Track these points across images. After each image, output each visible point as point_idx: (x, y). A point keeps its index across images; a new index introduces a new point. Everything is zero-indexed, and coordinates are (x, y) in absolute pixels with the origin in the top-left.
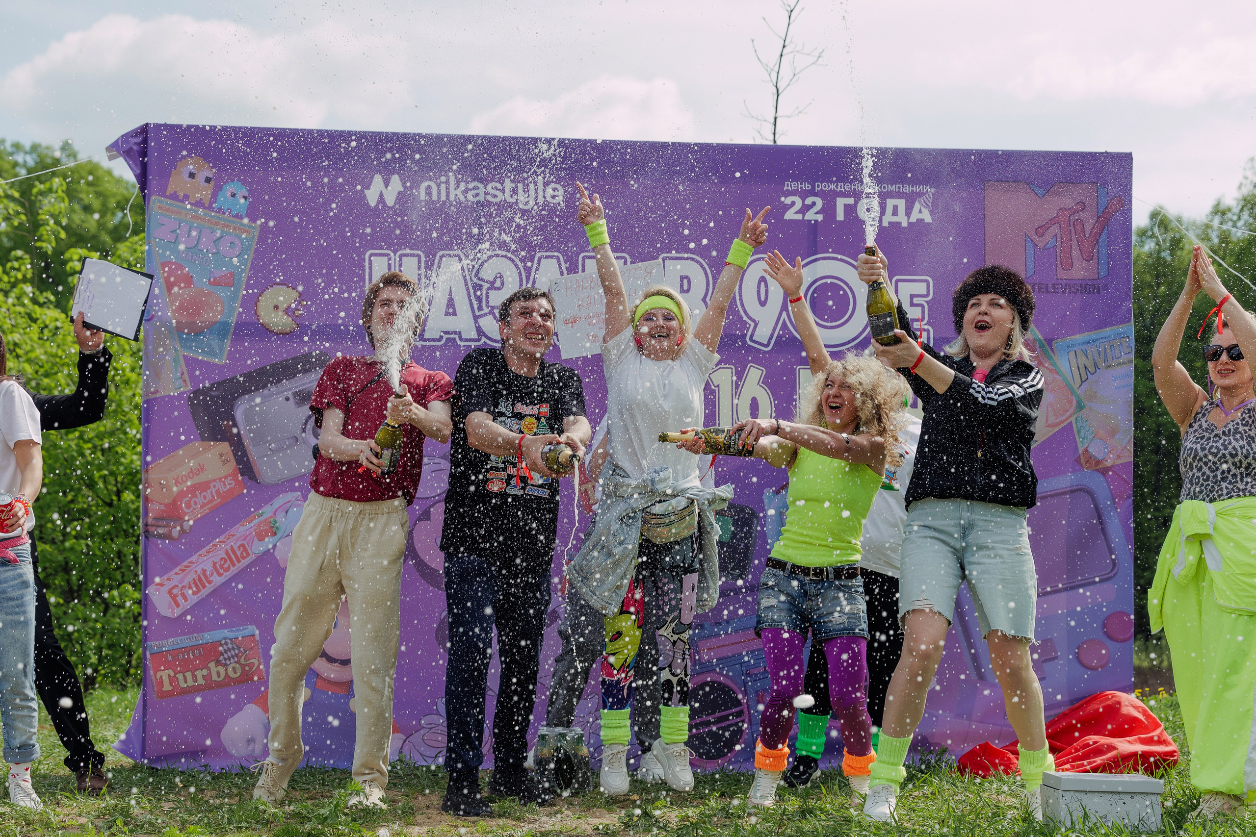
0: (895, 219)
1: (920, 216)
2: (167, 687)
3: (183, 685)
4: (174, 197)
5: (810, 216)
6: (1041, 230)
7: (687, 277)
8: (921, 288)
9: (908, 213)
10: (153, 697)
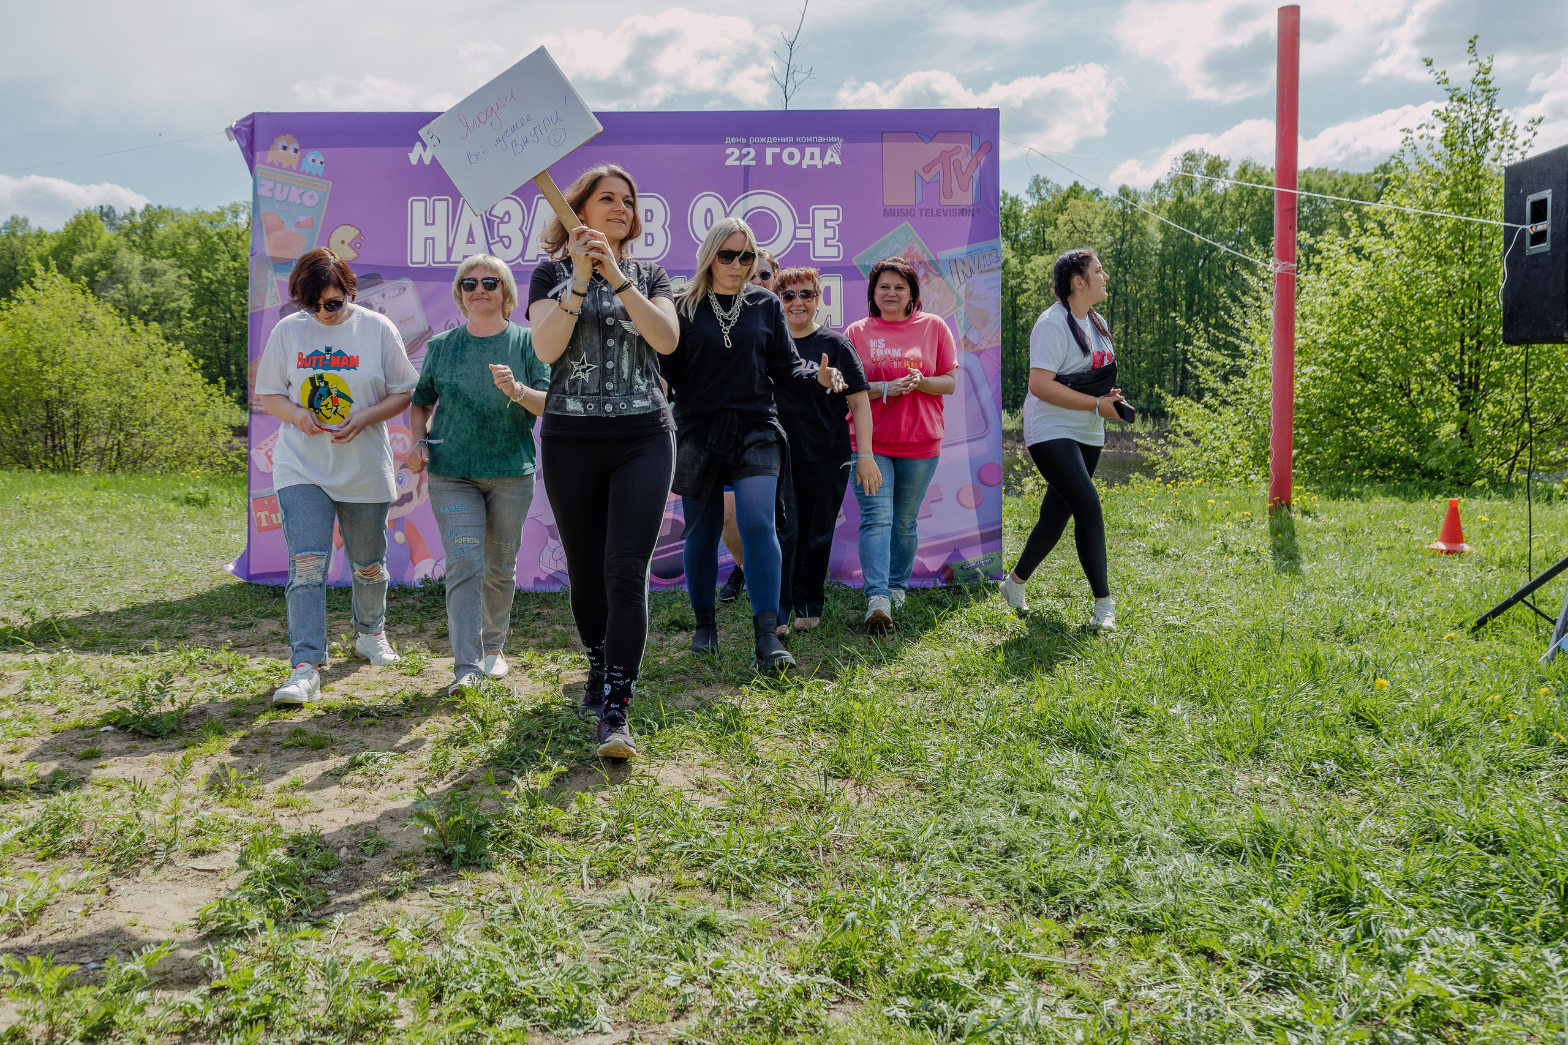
0: (812, 163)
1: (832, 160)
2: (264, 524)
3: (275, 522)
4: (272, 164)
5: (745, 162)
6: (927, 169)
7: (651, 211)
8: (833, 214)
9: (822, 158)
10: (254, 531)
